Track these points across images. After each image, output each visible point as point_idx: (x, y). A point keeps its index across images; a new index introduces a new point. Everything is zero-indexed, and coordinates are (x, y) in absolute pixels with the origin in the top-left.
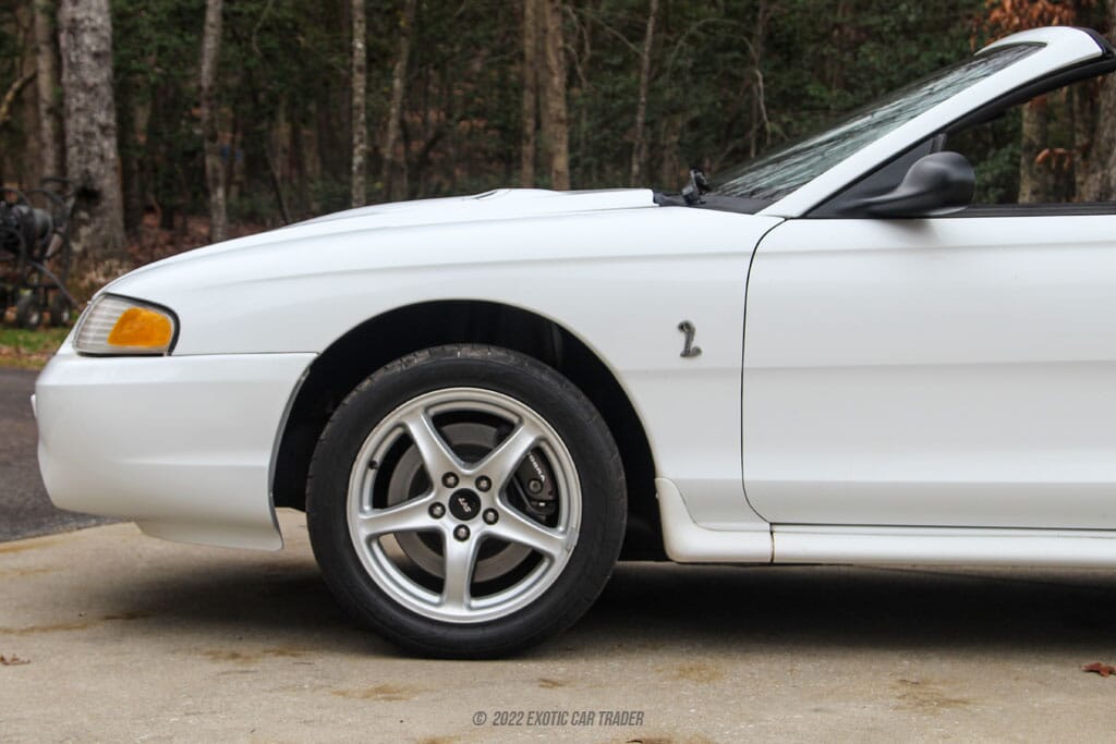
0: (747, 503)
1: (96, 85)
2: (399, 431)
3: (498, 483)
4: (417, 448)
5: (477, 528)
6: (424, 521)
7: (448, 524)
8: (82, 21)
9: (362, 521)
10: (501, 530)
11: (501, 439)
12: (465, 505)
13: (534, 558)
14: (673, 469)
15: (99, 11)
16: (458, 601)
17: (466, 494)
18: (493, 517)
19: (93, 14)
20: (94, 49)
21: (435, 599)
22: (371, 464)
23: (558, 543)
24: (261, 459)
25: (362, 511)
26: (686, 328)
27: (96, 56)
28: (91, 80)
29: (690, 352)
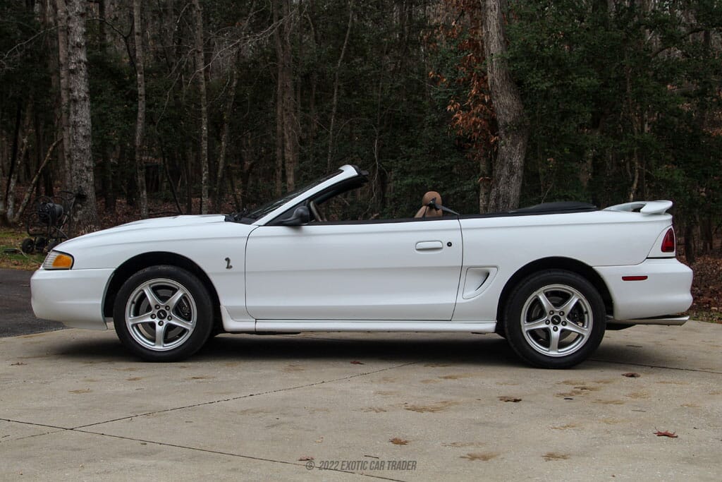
0: (247, 313)
1: (84, 149)
2: (141, 292)
3: (172, 307)
4: (148, 299)
5: (165, 321)
6: (149, 320)
7: (157, 321)
8: (79, 122)
9: (130, 320)
10: (173, 322)
11: (173, 294)
12: (162, 315)
13: (185, 331)
14: (225, 303)
15: (86, 118)
16: (160, 344)
17: (162, 311)
18: (170, 318)
19: (83, 120)
20: (84, 134)
21: (153, 344)
22: (133, 302)
23: (189, 326)
24: (99, 301)
25: (130, 316)
26: (228, 260)
27: (85, 137)
28: (82, 148)
29: (229, 267)
